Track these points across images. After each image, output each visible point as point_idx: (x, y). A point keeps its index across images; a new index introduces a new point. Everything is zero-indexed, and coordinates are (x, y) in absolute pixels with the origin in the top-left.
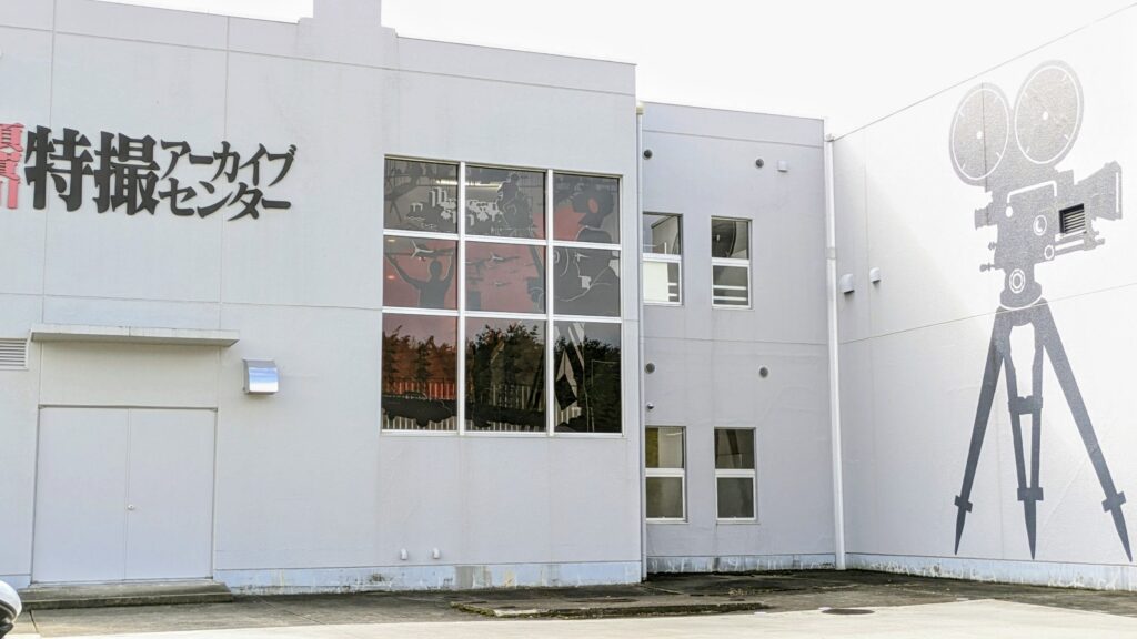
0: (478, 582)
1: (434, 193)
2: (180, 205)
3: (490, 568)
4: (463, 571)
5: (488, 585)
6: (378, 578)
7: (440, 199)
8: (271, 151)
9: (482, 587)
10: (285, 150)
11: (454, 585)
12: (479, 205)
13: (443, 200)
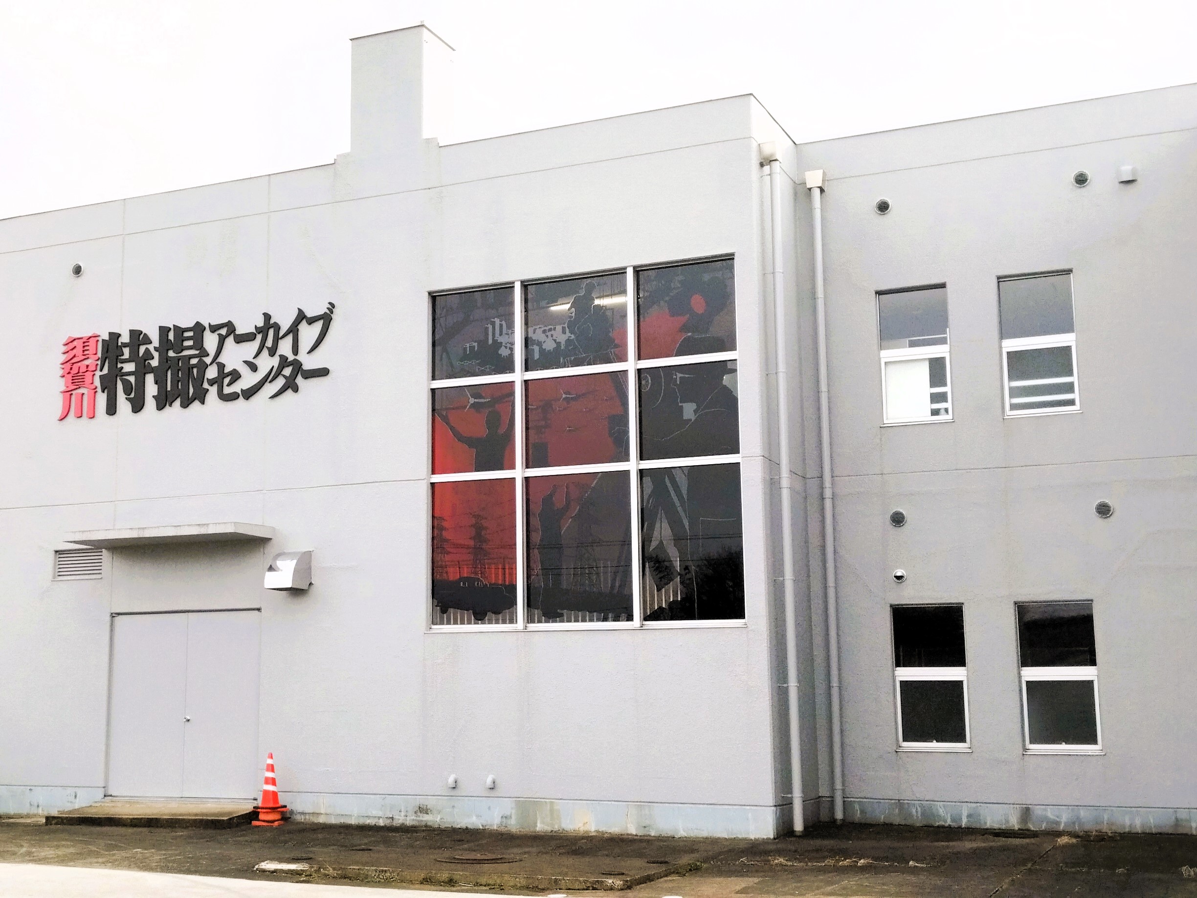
0: (543, 823)
1: (490, 327)
2: (227, 390)
3: (559, 805)
4: (526, 806)
5: (556, 828)
6: (423, 810)
7: (497, 334)
8: (310, 314)
9: (549, 829)
10: (322, 310)
11: (514, 826)
12: (544, 332)
13: (501, 334)
